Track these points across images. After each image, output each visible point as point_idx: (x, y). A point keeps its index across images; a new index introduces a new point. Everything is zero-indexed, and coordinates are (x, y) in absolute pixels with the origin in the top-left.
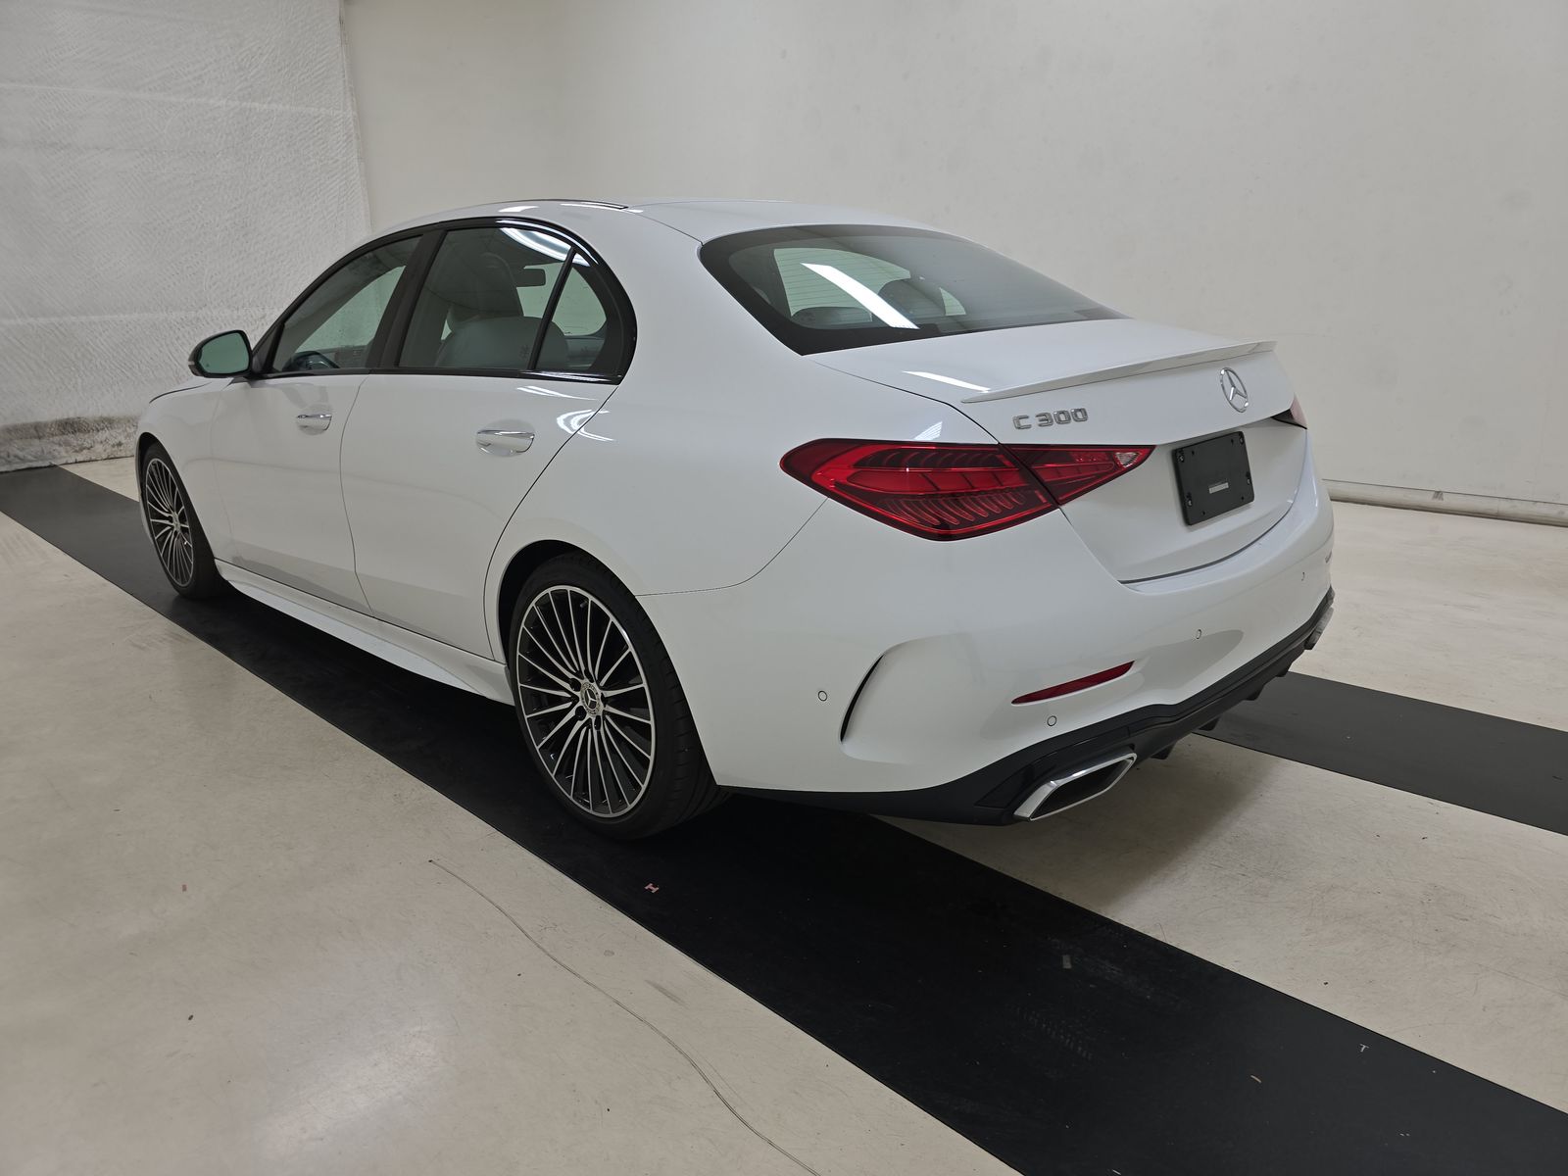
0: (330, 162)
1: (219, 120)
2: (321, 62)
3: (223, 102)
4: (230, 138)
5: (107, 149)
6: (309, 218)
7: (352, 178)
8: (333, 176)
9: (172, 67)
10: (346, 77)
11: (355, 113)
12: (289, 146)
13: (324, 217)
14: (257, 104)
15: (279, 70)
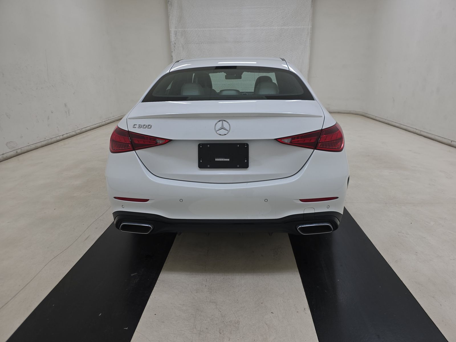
0: (302, 41)
1: (275, 32)
2: (304, 13)
3: (277, 27)
4: (276, 37)
5: (249, 42)
6: (293, 57)
7: (307, 45)
8: (301, 45)
9: (266, 20)
10: (311, 17)
11: (311, 27)
12: (291, 38)
13: (297, 56)
14: (285, 27)
15: (293, 17)
